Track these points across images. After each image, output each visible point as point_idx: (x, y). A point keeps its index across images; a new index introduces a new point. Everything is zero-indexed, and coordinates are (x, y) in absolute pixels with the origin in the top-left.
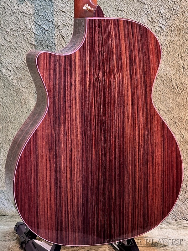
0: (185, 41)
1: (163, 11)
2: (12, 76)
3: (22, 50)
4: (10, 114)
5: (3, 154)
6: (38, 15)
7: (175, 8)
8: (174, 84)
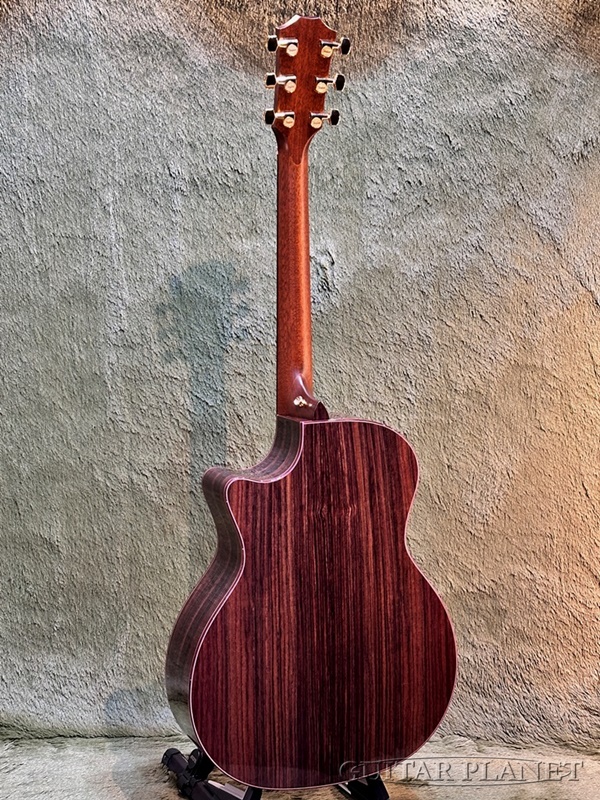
0: (451, 422)
1: (411, 372)
2: (149, 485)
3: (168, 440)
4: (144, 551)
5: (131, 624)
6: (198, 380)
7: (432, 368)
8: (433, 494)
